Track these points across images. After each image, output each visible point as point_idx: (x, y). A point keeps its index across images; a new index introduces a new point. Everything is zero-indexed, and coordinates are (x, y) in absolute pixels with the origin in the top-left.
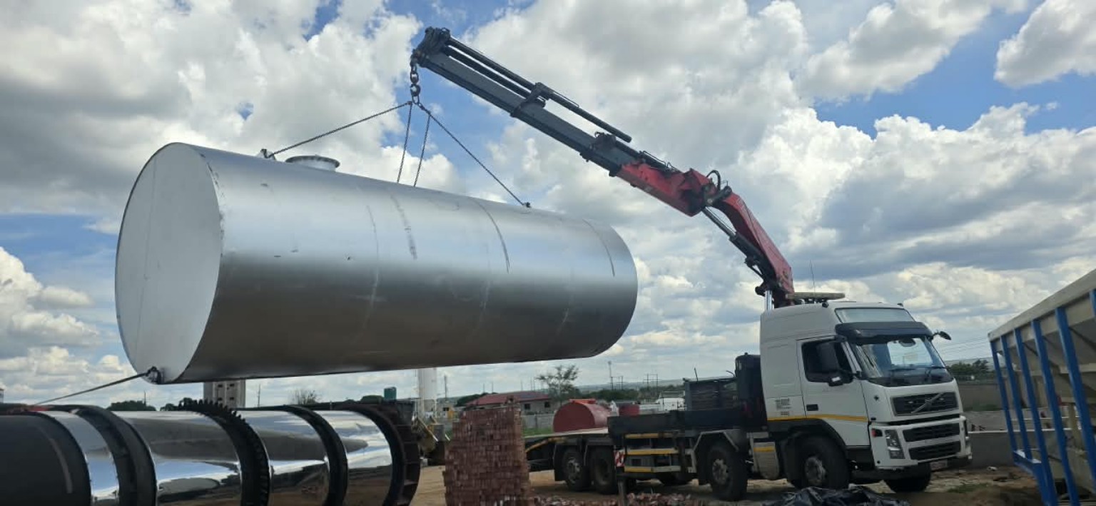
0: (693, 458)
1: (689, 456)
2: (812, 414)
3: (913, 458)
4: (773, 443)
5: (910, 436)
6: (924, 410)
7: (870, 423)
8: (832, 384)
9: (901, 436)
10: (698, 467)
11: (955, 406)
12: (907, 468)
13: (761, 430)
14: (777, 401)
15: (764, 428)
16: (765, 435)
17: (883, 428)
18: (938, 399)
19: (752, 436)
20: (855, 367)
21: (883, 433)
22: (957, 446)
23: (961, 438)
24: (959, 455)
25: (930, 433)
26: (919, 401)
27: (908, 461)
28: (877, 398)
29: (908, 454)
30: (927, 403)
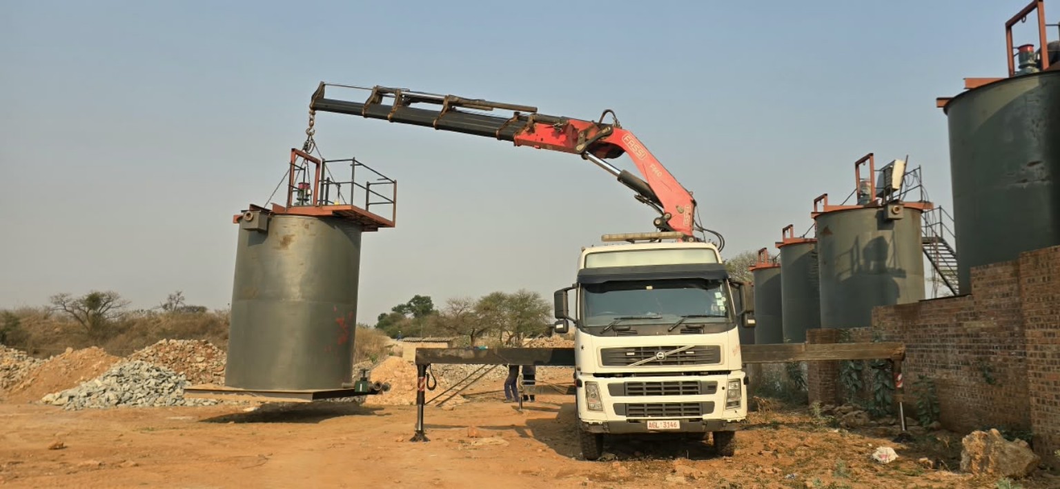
3: (617, 412)
6: (655, 363)
9: (605, 391)
11: (721, 359)
12: (609, 423)
17: (583, 379)
18: (685, 352)
20: (575, 316)
21: (583, 384)
22: (710, 407)
23: (719, 398)
24: (706, 417)
25: (654, 389)
26: (645, 353)
27: (610, 415)
28: (582, 348)
29: (609, 409)
30: (661, 355)
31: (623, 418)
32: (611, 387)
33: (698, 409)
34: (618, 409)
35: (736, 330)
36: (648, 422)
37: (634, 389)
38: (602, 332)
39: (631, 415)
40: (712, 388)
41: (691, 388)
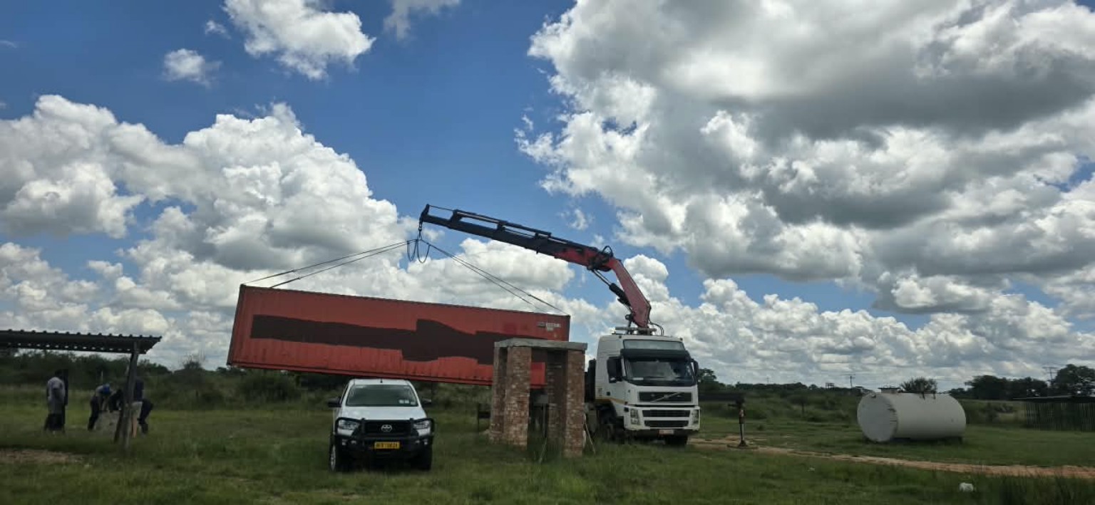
2: (608, 397)
5: (646, 414)
6: (663, 401)
7: (625, 405)
8: (616, 382)
9: (641, 414)
11: (690, 400)
12: (641, 431)
14: (599, 389)
17: (630, 407)
18: (677, 396)
20: (624, 374)
21: (630, 411)
22: (686, 423)
23: (690, 419)
24: (685, 428)
26: (658, 396)
27: (643, 427)
28: (629, 391)
29: (643, 423)
30: (666, 396)
31: (648, 428)
32: (644, 411)
33: (681, 424)
34: (647, 423)
35: (696, 387)
36: (661, 430)
38: (638, 383)
39: (652, 427)
40: (687, 414)
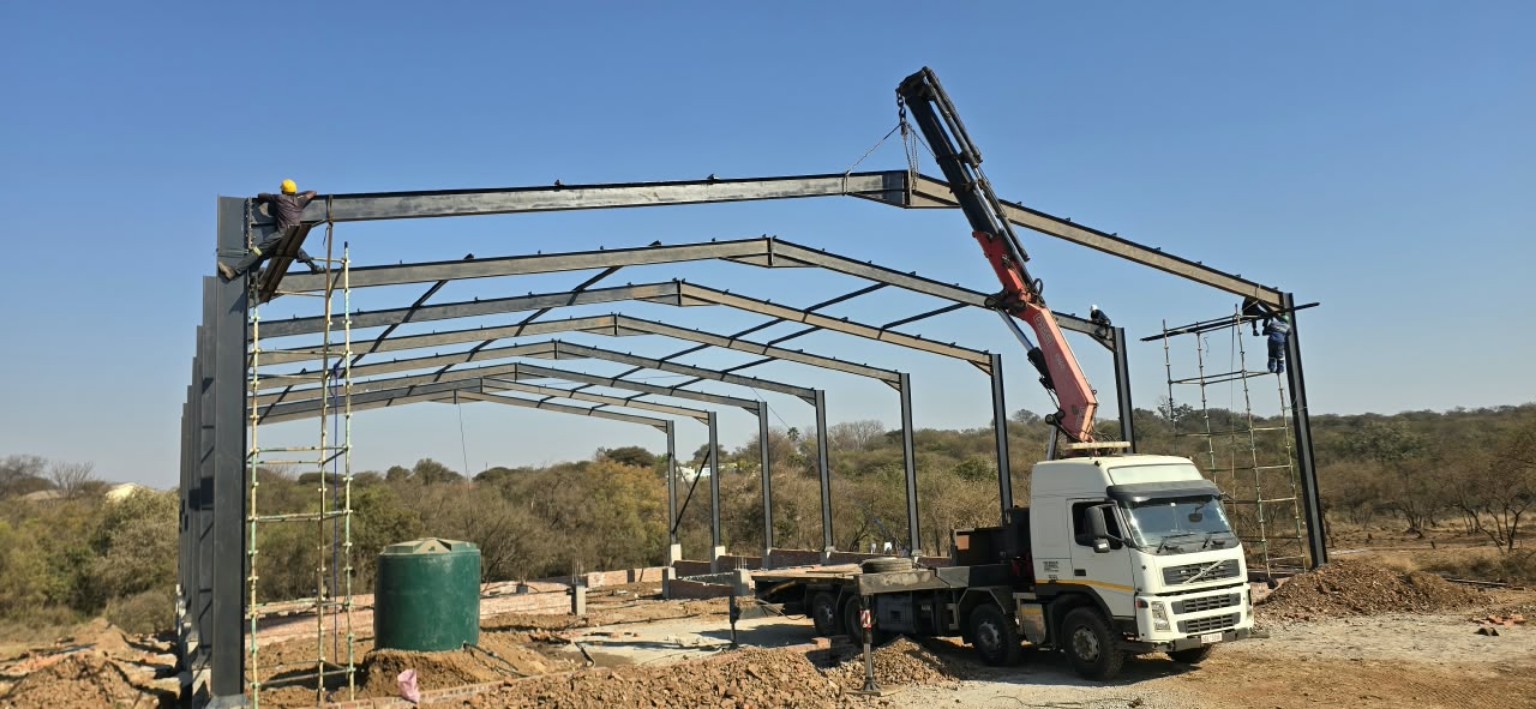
0: (955, 613)
1: (951, 612)
2: (1080, 580)
3: (1181, 630)
4: (1040, 606)
5: (1178, 608)
6: (1202, 579)
7: (1136, 594)
8: (1098, 551)
9: (1169, 610)
10: (960, 624)
11: (1237, 573)
12: (1173, 642)
13: (1028, 591)
14: (1046, 563)
15: (1032, 588)
16: (1031, 596)
17: (1150, 599)
18: (1217, 567)
19: (1018, 596)
20: (1126, 534)
21: (1150, 605)
22: (1237, 617)
23: (1241, 609)
24: (1237, 626)
25: (1204, 604)
26: (1193, 569)
27: (1174, 634)
28: (1146, 568)
29: (1174, 627)
30: (1203, 572)
31: (1184, 635)
32: (1174, 604)
33: (1230, 620)
34: (1183, 626)
35: (1240, 546)
36: (1203, 637)
37: (1190, 606)
38: (1159, 551)
39: (1189, 632)
40: (1236, 600)
41: (1216, 603)
